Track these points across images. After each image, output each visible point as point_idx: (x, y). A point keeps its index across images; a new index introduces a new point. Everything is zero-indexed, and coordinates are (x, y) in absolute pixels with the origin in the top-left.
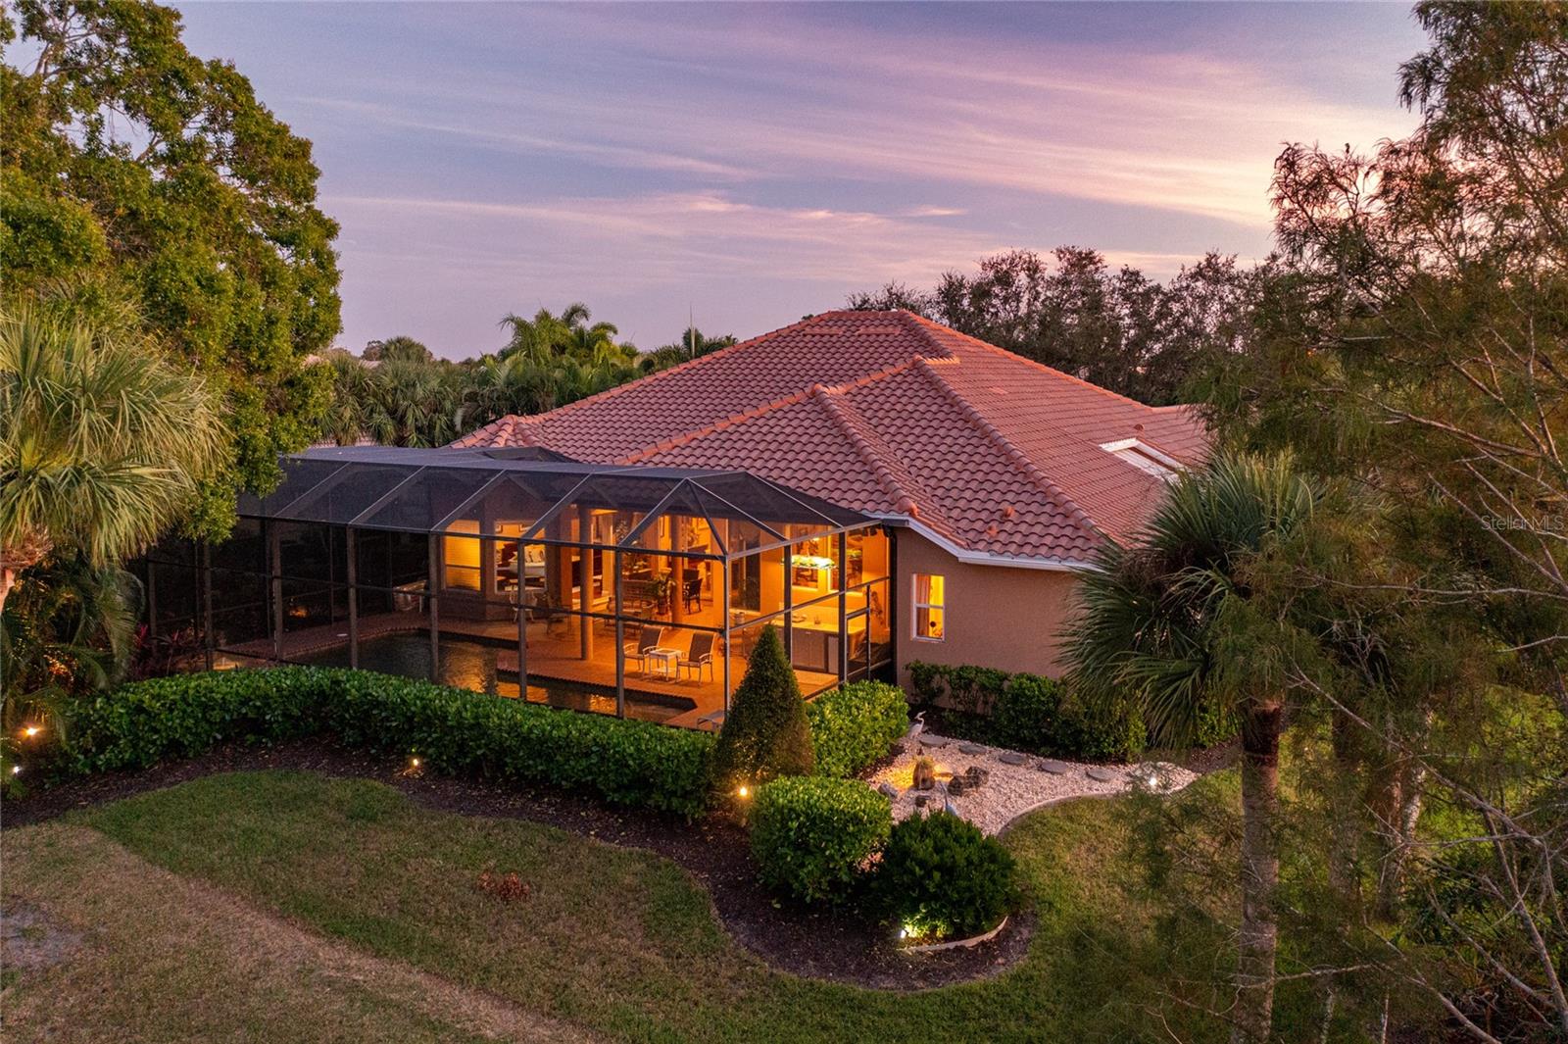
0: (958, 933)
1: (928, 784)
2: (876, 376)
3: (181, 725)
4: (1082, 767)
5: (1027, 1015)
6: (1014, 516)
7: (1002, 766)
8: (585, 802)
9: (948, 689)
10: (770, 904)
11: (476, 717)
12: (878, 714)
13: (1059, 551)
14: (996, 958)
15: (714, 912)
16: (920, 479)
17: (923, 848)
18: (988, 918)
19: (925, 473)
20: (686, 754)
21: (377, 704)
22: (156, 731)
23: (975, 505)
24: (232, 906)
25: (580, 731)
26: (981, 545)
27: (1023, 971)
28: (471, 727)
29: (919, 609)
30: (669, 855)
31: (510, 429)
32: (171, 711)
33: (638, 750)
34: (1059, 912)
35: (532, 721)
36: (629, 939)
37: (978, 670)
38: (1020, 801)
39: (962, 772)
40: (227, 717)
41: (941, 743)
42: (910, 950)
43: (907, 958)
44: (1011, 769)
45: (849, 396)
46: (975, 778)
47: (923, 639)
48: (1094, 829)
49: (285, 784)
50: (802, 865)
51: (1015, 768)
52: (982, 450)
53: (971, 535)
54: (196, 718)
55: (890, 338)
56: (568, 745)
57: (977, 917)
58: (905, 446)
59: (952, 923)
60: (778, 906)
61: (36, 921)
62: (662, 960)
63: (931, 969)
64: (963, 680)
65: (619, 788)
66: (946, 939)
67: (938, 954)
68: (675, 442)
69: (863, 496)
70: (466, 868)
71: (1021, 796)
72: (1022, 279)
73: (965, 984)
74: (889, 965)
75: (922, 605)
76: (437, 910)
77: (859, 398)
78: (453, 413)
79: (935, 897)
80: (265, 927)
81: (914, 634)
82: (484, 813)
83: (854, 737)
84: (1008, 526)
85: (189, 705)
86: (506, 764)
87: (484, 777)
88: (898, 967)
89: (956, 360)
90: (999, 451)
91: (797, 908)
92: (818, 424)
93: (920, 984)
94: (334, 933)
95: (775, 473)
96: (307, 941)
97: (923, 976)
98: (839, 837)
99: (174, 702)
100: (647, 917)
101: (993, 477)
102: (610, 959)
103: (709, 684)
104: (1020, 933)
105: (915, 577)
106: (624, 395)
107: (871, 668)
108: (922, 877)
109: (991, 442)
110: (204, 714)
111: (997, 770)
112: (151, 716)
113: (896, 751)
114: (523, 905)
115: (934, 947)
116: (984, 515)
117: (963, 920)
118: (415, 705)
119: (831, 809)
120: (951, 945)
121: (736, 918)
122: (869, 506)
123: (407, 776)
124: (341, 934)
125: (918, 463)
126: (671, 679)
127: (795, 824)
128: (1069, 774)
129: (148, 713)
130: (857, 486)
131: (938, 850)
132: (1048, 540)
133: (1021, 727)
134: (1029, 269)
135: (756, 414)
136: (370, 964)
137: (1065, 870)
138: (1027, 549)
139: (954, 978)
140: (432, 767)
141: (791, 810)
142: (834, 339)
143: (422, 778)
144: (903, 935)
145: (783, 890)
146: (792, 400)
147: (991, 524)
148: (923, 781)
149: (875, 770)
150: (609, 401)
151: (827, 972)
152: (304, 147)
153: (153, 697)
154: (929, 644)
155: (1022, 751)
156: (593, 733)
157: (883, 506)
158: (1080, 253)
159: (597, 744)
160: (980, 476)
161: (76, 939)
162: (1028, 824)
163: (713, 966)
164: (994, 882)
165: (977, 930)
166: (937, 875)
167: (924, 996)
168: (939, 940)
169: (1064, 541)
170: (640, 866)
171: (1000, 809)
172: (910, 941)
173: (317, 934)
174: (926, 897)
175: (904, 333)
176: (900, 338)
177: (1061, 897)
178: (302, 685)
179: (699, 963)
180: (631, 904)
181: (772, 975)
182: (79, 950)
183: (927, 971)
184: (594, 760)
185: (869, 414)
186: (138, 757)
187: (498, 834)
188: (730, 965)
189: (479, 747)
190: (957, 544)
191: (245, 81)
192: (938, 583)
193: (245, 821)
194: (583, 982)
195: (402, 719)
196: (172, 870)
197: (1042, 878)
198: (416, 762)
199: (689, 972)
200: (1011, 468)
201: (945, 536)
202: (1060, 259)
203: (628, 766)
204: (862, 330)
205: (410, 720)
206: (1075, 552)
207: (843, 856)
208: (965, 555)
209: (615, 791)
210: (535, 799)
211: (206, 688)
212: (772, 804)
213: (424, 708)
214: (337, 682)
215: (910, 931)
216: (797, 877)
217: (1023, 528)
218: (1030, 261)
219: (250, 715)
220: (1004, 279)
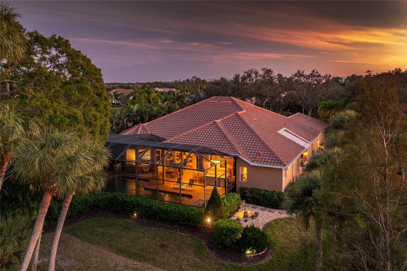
0: (258, 252)
1: (247, 216)
2: (228, 117)
3: (81, 207)
4: (278, 211)
5: (273, 269)
6: (262, 154)
7: (261, 211)
8: (175, 223)
9: (248, 193)
10: (219, 247)
11: (150, 205)
12: (235, 201)
13: (272, 163)
14: (266, 257)
15: (208, 249)
16: (240, 144)
17: (250, 234)
18: (264, 248)
19: (241, 143)
20: (198, 214)
21: (126, 202)
22: (75, 209)
23: (253, 151)
24: (105, 251)
25: (174, 208)
26: (255, 161)
27: (272, 260)
28: (149, 207)
29: (241, 174)
30: (196, 236)
31: (141, 127)
32: (79, 204)
33: (187, 213)
34: (277, 246)
35: (163, 206)
36: (191, 255)
37: (255, 189)
38: (266, 220)
39: (253, 213)
40: (91, 205)
41: (248, 206)
42: (248, 256)
43: (248, 258)
44: (264, 212)
45: (222, 122)
46: (256, 215)
47: (242, 181)
48: (282, 226)
49: (107, 221)
50: (226, 239)
51: (264, 211)
52: (253, 137)
53: (253, 159)
54: (84, 206)
55: (229, 104)
56: (171, 212)
57: (262, 249)
58: (236, 136)
59: (257, 250)
60: (220, 247)
61: (63, 256)
62: (199, 260)
63: (253, 260)
64: (252, 191)
65: (183, 221)
66: (256, 253)
67: (254, 257)
68: (184, 134)
69: (229, 150)
70: (153, 240)
71: (266, 218)
72: (254, 75)
73: (260, 263)
74: (245, 259)
75: (242, 174)
76: (150, 251)
77: (224, 122)
78: (124, 120)
79: (253, 245)
80: (114, 256)
81: (240, 180)
82: (153, 227)
83: (231, 207)
84: (261, 157)
85: (83, 203)
86: (157, 215)
87: (151, 218)
88: (246, 260)
89: (245, 111)
90: (257, 137)
91: (225, 247)
92: (216, 130)
93: (251, 263)
94: (130, 257)
95: (209, 146)
96: (124, 259)
97: (252, 262)
98: (234, 233)
99: (79, 202)
100: (194, 251)
101: (256, 144)
102: (189, 260)
103: (194, 191)
104: (270, 251)
105: (240, 167)
106: (167, 118)
107: (231, 188)
108: (250, 241)
109: (255, 135)
110: (86, 205)
111: (261, 212)
112: (75, 206)
113: (239, 208)
114: (168, 249)
115: (253, 255)
116: (255, 154)
117: (259, 249)
118: (135, 202)
119: (232, 227)
120: (257, 254)
121: (212, 250)
122: (230, 152)
123: (134, 218)
124: (131, 257)
125: (240, 140)
126: (185, 189)
127: (225, 231)
128: (276, 213)
129: (74, 205)
130: (227, 147)
131: (253, 235)
132: (270, 161)
133: (265, 202)
134: (255, 74)
135: (202, 127)
136: (139, 263)
137: (277, 236)
138: (265, 163)
139: (258, 262)
140: (140, 216)
141: (223, 228)
142: (216, 104)
143: (137, 218)
144: (247, 253)
145: (222, 244)
146: (210, 124)
147: (256, 156)
148: (245, 216)
149: (235, 213)
150: (163, 119)
151: (233, 261)
152: (100, 70)
153: (75, 201)
154: (243, 182)
155: (265, 207)
156: (177, 209)
157: (233, 152)
158: (267, 70)
159: (178, 211)
160: (253, 144)
161: (73, 260)
162: (268, 225)
163: (210, 261)
164: (264, 241)
165: (262, 251)
166: (253, 240)
167: (253, 266)
168: (254, 254)
169: (273, 161)
170: (190, 239)
171: (262, 222)
172: (248, 254)
173: (125, 257)
174: (251, 245)
175: (232, 103)
176: (231, 104)
177: (277, 243)
178: (107, 197)
179: (207, 261)
180: (190, 248)
181: (222, 263)
182: (75, 263)
183: (252, 260)
184: (178, 215)
185: (227, 127)
186: (72, 215)
187: (158, 232)
188: (213, 261)
189: (151, 212)
190: (250, 161)
191: (89, 59)
192: (245, 169)
193: (100, 230)
194: (184, 266)
195: (132, 205)
196: (89, 243)
197: (273, 238)
198: (135, 215)
199: (205, 263)
200: (260, 142)
201: (247, 159)
202: (263, 71)
203: (185, 216)
204: (222, 102)
205: (134, 205)
206: (276, 164)
207: (234, 237)
208: (252, 164)
209: (182, 221)
210: (163, 223)
211: (86, 199)
212: (219, 226)
213: (137, 203)
214: (115, 196)
215: (248, 252)
216: (225, 241)
217: (264, 157)
218: (256, 72)
219: (96, 204)
220: (249, 76)
